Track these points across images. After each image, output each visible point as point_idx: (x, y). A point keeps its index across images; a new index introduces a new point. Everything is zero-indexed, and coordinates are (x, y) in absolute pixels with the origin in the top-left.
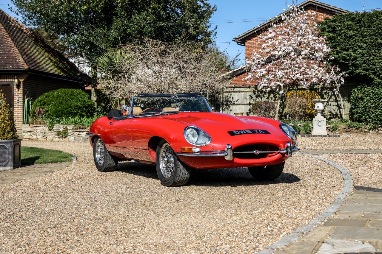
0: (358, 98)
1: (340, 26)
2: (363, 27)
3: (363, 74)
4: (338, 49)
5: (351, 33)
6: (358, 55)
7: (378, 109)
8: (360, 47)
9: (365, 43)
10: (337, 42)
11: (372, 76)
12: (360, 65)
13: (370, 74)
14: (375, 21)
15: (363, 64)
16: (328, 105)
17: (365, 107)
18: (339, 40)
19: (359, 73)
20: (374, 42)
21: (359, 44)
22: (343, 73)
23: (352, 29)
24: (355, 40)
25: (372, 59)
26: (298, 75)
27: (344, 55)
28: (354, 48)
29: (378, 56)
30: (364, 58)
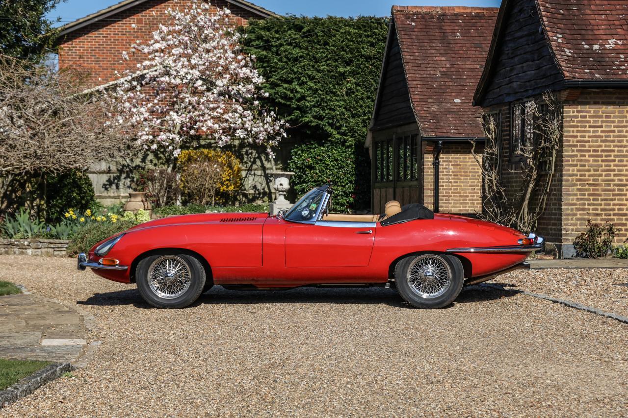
0: (305, 166)
1: (278, 39)
2: (315, 43)
3: (313, 124)
4: (274, 79)
5: (296, 52)
6: (308, 90)
7: (338, 186)
8: (312, 78)
9: (319, 71)
10: (273, 67)
11: (329, 129)
12: (311, 109)
13: (325, 125)
14: (335, 36)
15: (314, 106)
16: (250, 174)
17: (318, 181)
18: (276, 63)
19: (309, 122)
20: (332, 71)
21: (310, 73)
22: (282, 122)
23: (297, 45)
24: (304, 66)
25: (329, 100)
26: (210, 123)
27: (284, 91)
28: (302, 78)
29: (338, 95)
30: (316, 97)
